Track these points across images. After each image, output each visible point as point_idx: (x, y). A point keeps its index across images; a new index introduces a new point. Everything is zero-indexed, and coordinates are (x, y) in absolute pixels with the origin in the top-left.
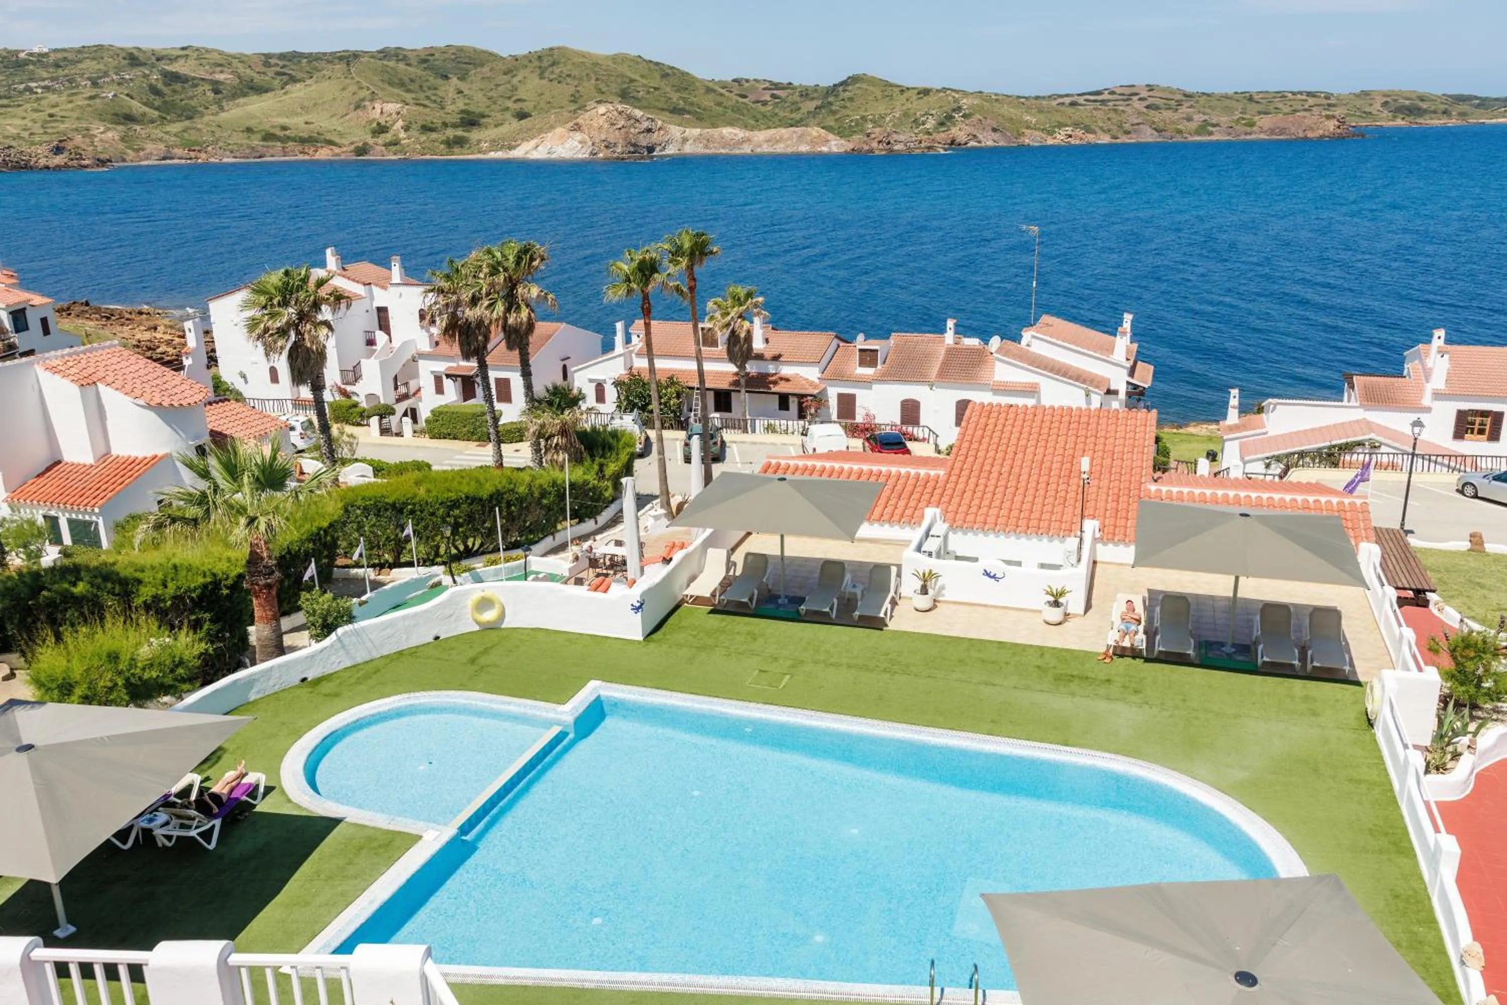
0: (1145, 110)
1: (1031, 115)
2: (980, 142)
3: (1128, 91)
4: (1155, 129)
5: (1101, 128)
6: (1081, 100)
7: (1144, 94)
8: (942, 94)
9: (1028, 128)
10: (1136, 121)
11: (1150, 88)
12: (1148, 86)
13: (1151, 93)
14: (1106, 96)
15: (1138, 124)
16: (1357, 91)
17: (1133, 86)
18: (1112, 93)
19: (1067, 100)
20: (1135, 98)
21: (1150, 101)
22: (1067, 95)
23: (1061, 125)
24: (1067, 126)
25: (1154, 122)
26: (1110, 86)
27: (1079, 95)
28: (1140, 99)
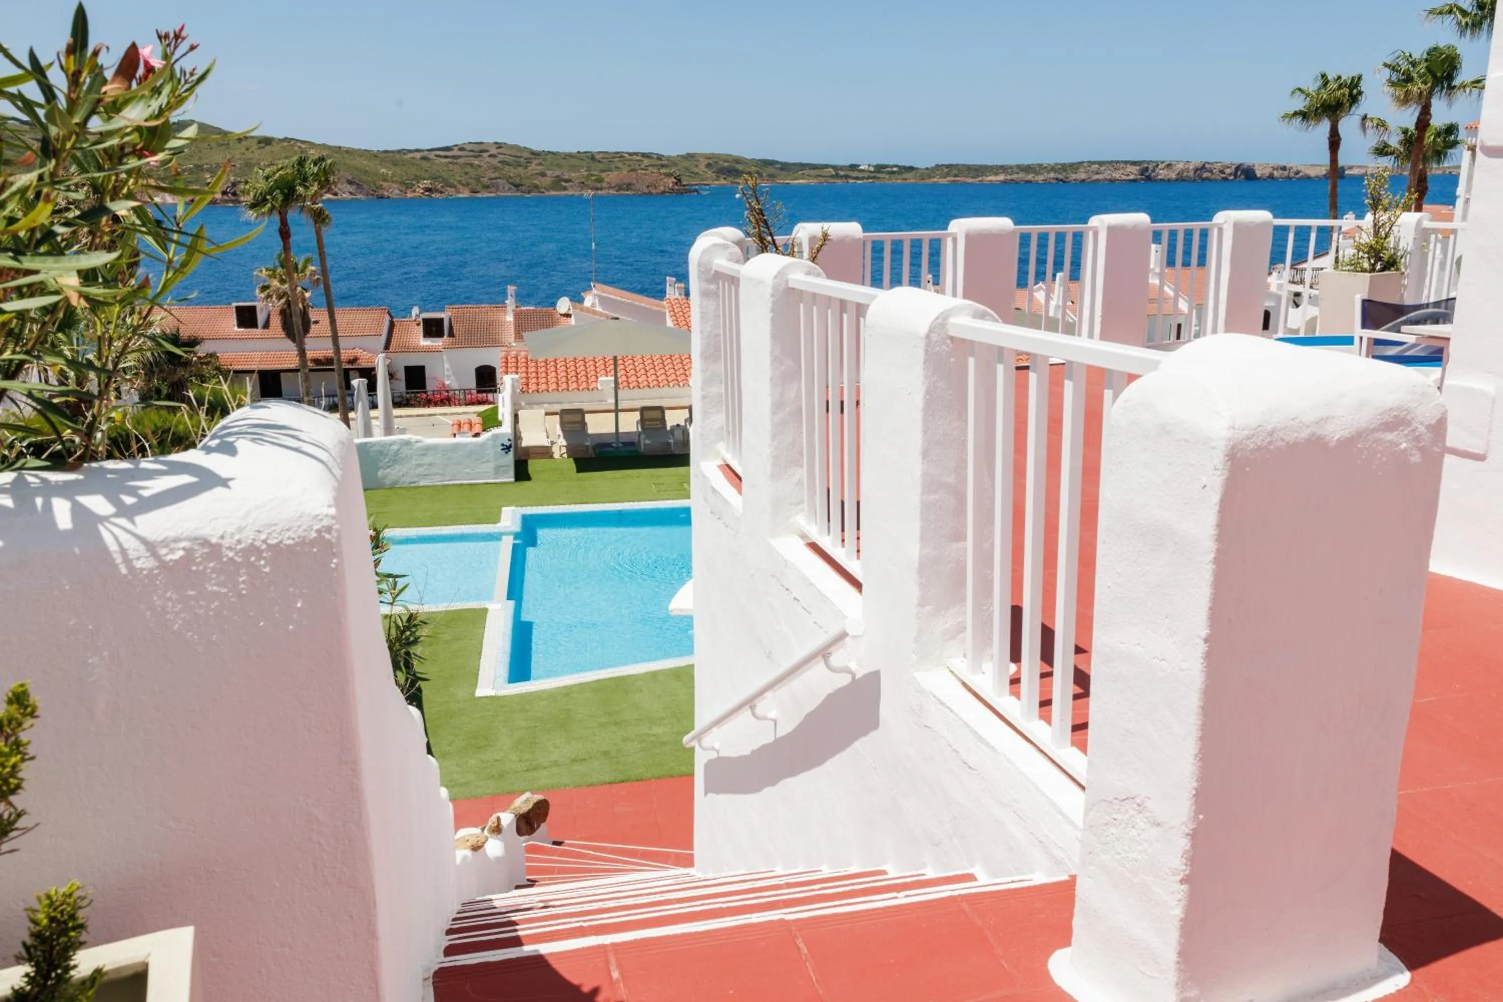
0: (499, 165)
1: (385, 167)
2: (335, 194)
3: (477, 148)
4: (512, 184)
5: (460, 182)
6: (432, 155)
7: (494, 151)
8: (285, 144)
9: (385, 180)
10: (493, 176)
11: (499, 145)
12: (496, 143)
13: (500, 150)
14: (456, 152)
15: (496, 178)
16: (683, 153)
17: (481, 143)
18: (461, 149)
19: (418, 155)
20: (485, 155)
21: (501, 157)
22: (417, 151)
23: (418, 179)
24: (424, 179)
25: (510, 177)
26: (459, 142)
27: (428, 150)
28: (490, 156)
